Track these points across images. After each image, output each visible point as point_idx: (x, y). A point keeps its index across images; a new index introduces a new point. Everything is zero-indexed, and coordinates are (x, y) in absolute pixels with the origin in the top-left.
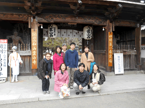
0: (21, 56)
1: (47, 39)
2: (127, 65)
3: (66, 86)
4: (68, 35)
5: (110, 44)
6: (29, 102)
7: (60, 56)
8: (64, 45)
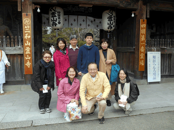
0: (7, 55)
1: (50, 32)
2: (165, 68)
3: (75, 103)
4: (79, 25)
5: (143, 38)
6: (16, 128)
7: (65, 54)
8: (73, 38)
